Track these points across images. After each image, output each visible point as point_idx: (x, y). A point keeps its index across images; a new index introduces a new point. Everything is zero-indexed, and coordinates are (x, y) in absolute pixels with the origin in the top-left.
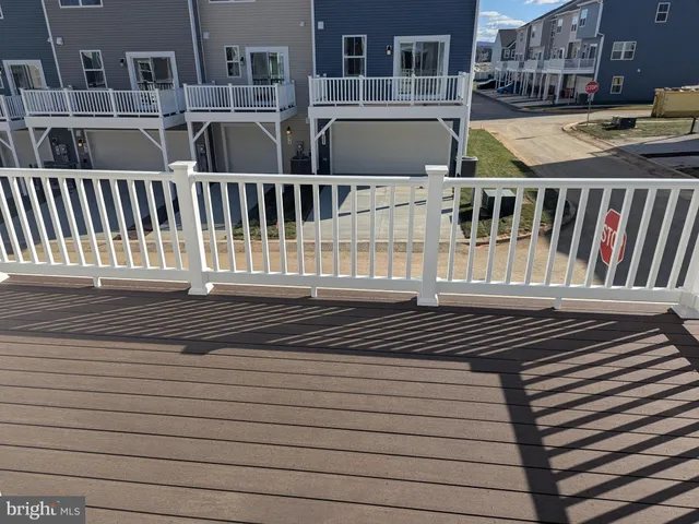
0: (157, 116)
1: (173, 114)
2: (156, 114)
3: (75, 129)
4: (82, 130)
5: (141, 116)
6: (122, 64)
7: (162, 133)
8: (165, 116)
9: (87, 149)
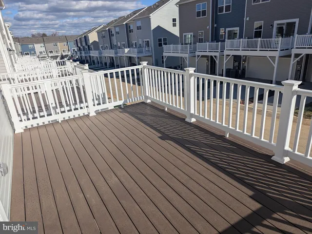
0: (277, 51)
1: (288, 49)
2: (277, 49)
3: (244, 56)
4: (246, 56)
5: (270, 50)
6: (271, 27)
7: (277, 58)
8: (281, 50)
9: (246, 64)
